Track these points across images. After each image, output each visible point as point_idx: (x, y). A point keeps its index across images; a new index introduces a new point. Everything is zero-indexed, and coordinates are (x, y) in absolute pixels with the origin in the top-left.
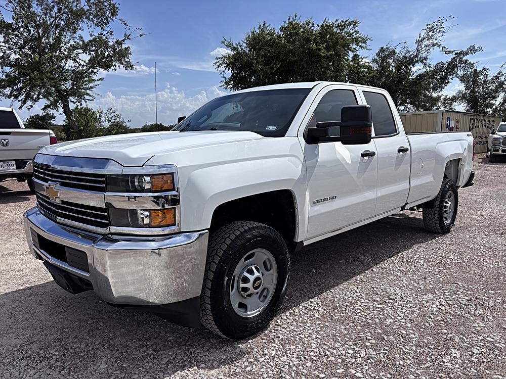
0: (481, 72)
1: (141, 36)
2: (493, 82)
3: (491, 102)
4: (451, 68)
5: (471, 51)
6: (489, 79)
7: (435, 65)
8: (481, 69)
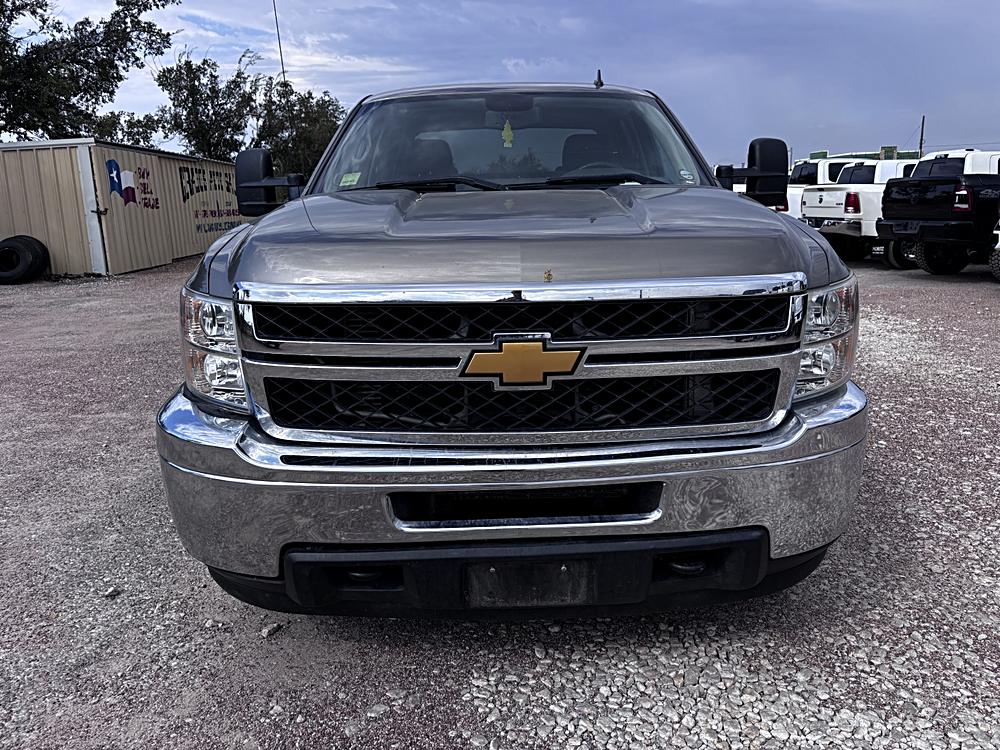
0: (201, 69)
2: (229, 94)
3: (236, 137)
4: (116, 39)
7: (72, 27)
8: (199, 63)
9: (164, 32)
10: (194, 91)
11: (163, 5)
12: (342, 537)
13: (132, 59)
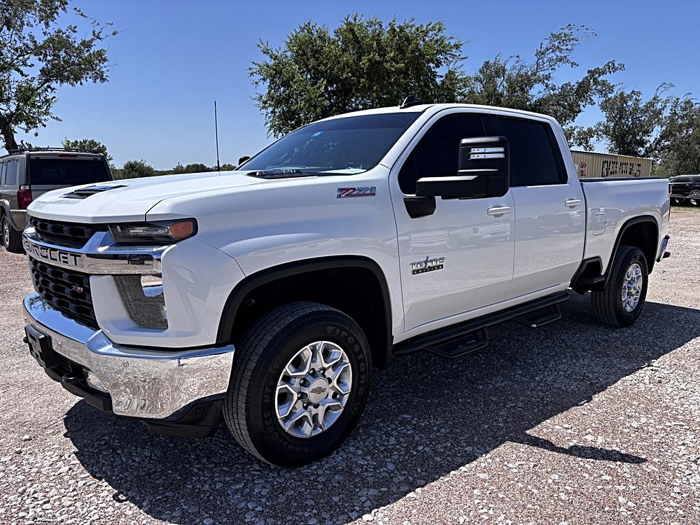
0: (630, 97)
1: (114, 34)
2: (645, 111)
3: (644, 138)
4: (582, 90)
6: (641, 106)
7: (560, 87)
8: (629, 93)
9: (611, 85)
10: (621, 112)
11: (614, 72)
13: (589, 101)
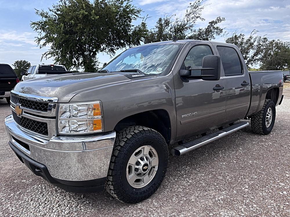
0: (240, 37)
2: (246, 43)
5: (218, 21)
6: (245, 41)
9: (221, 29)
12: (36, 160)
13: (212, 37)
